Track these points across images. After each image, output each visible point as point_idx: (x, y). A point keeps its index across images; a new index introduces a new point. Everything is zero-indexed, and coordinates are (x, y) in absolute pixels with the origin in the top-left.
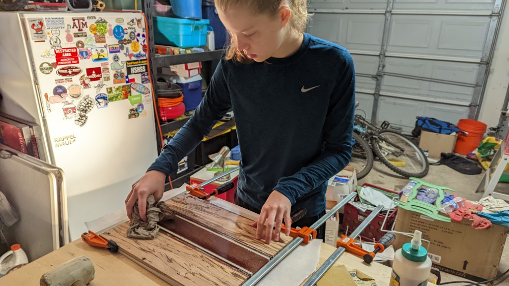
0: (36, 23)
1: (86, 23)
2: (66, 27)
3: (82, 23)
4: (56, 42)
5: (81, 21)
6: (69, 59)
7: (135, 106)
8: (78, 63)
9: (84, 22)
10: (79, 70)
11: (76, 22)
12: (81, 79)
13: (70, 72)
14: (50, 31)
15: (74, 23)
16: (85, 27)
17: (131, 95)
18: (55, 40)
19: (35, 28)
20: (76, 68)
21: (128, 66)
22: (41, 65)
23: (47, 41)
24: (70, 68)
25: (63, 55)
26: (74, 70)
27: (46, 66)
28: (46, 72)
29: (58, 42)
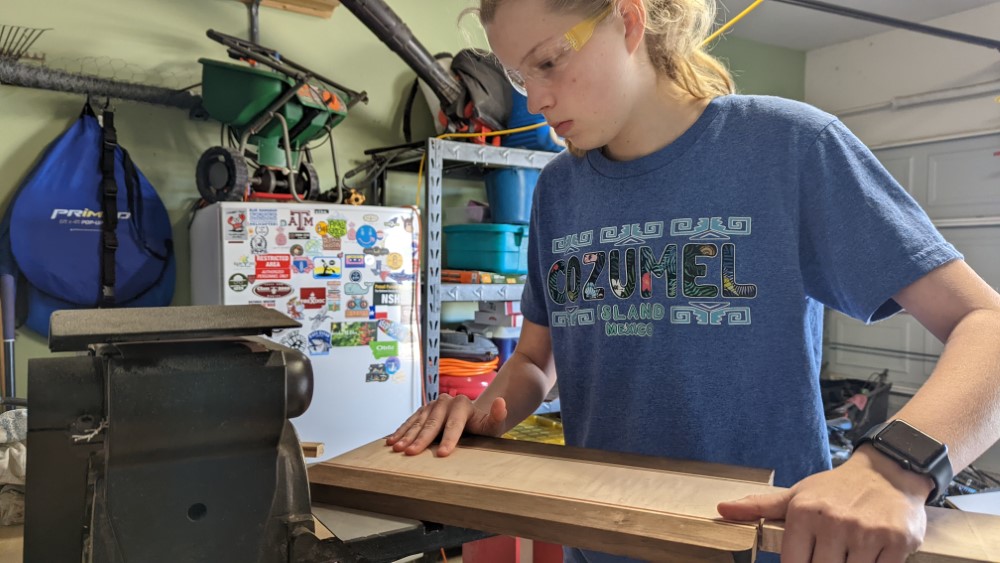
0: (236, 216)
1: (311, 219)
2: (279, 223)
3: (306, 219)
4: (260, 245)
5: (304, 215)
6: (275, 272)
7: (382, 361)
8: (289, 278)
9: (308, 218)
10: (288, 289)
11: (296, 216)
12: (289, 304)
13: (274, 291)
14: (253, 227)
15: (293, 219)
16: (309, 226)
17: (375, 340)
18: (259, 241)
19: (233, 222)
20: (284, 286)
21: (377, 291)
22: (232, 278)
23: (247, 243)
24: (275, 285)
25: (268, 265)
26: (281, 289)
27: (238, 279)
28: (237, 287)
29: (263, 244)
